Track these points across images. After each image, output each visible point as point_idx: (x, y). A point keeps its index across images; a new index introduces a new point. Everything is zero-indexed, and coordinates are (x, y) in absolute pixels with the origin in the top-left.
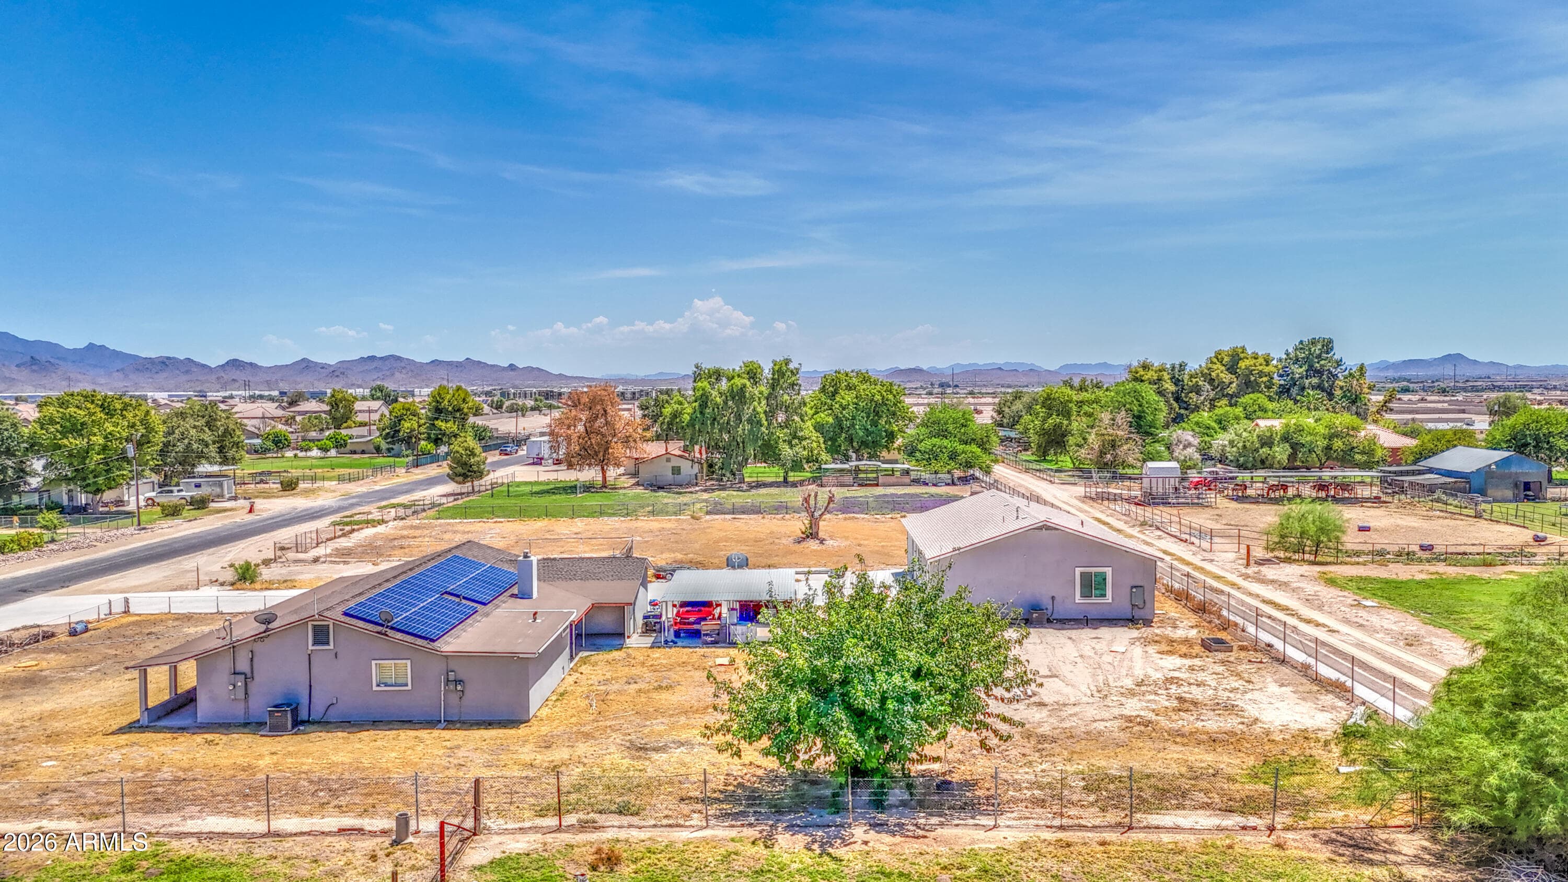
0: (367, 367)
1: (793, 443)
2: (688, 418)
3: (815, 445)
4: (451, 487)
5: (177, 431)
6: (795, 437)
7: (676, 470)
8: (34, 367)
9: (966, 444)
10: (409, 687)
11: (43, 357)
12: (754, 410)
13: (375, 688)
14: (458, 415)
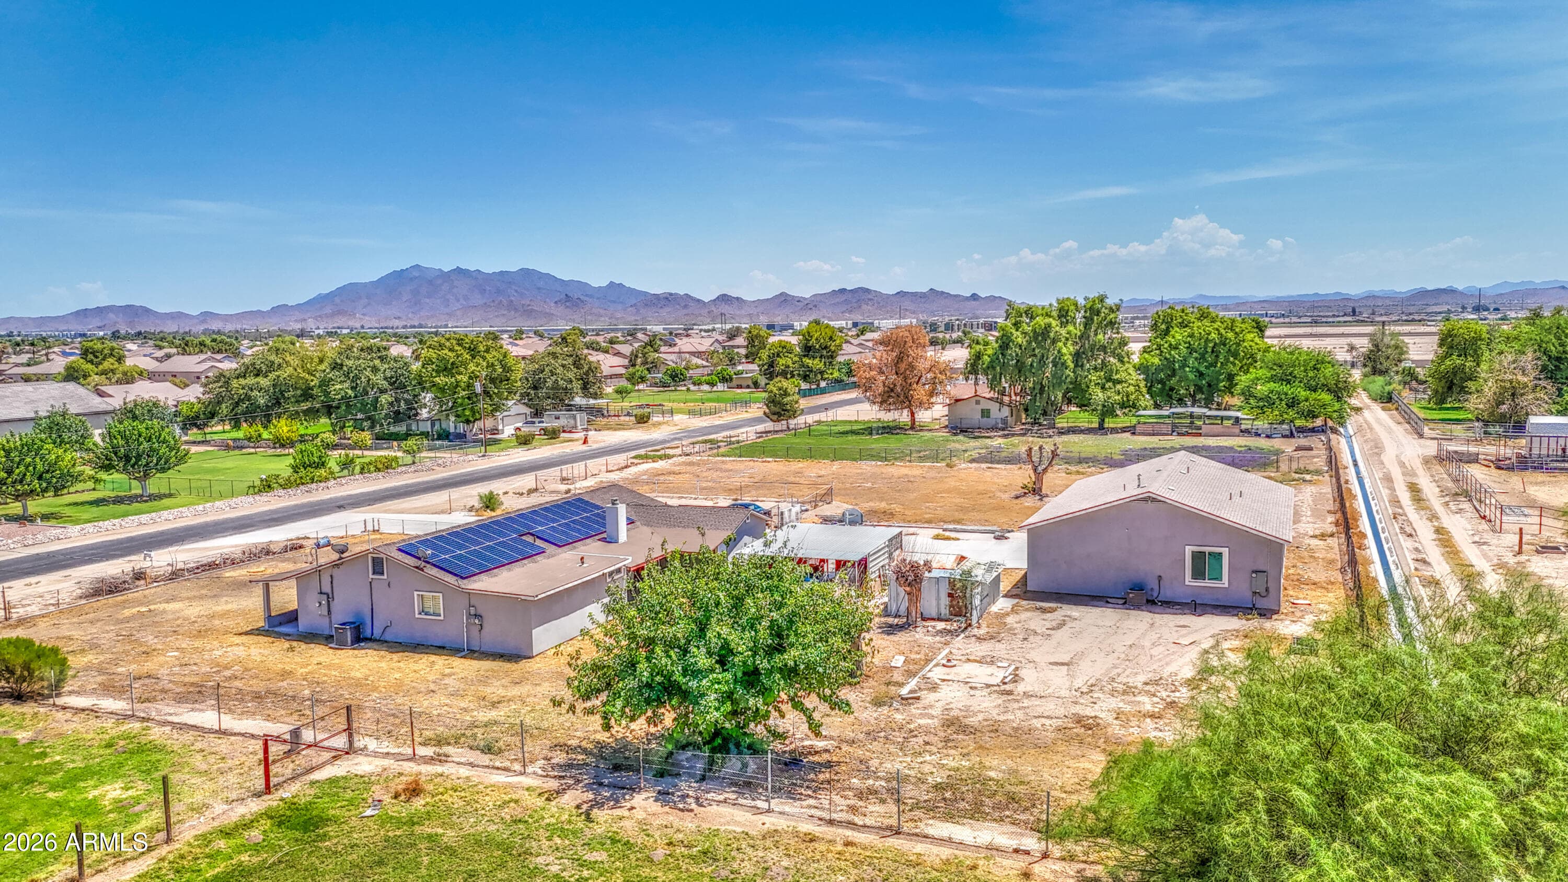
0: (837, 300)
1: (1107, 386)
2: (989, 359)
3: (1132, 389)
4: (769, 425)
5: (546, 369)
6: (1109, 379)
7: (985, 413)
8: (568, 304)
9: (1315, 391)
10: (442, 618)
11: (575, 295)
12: (1059, 352)
13: (417, 616)
14: (824, 352)
